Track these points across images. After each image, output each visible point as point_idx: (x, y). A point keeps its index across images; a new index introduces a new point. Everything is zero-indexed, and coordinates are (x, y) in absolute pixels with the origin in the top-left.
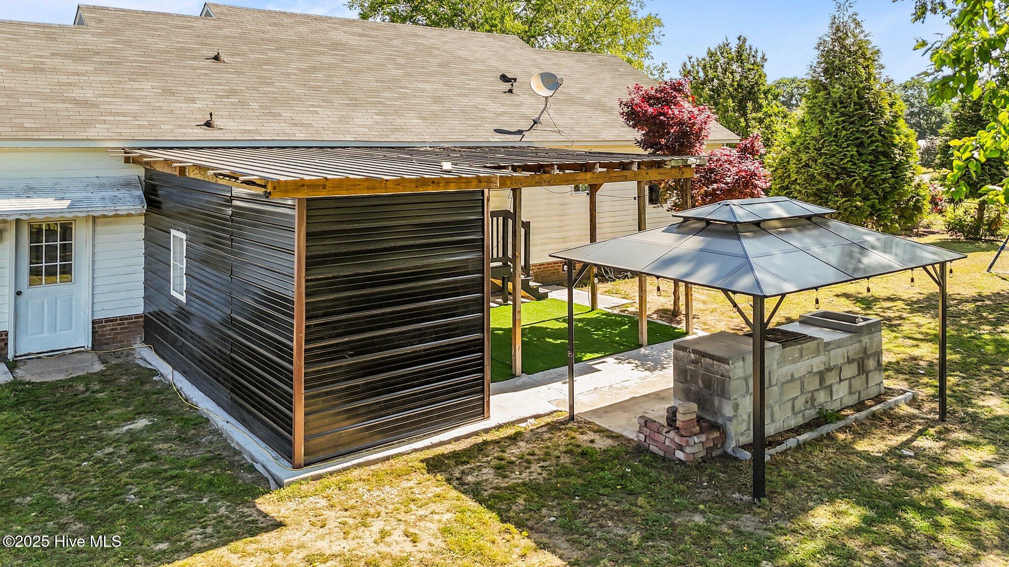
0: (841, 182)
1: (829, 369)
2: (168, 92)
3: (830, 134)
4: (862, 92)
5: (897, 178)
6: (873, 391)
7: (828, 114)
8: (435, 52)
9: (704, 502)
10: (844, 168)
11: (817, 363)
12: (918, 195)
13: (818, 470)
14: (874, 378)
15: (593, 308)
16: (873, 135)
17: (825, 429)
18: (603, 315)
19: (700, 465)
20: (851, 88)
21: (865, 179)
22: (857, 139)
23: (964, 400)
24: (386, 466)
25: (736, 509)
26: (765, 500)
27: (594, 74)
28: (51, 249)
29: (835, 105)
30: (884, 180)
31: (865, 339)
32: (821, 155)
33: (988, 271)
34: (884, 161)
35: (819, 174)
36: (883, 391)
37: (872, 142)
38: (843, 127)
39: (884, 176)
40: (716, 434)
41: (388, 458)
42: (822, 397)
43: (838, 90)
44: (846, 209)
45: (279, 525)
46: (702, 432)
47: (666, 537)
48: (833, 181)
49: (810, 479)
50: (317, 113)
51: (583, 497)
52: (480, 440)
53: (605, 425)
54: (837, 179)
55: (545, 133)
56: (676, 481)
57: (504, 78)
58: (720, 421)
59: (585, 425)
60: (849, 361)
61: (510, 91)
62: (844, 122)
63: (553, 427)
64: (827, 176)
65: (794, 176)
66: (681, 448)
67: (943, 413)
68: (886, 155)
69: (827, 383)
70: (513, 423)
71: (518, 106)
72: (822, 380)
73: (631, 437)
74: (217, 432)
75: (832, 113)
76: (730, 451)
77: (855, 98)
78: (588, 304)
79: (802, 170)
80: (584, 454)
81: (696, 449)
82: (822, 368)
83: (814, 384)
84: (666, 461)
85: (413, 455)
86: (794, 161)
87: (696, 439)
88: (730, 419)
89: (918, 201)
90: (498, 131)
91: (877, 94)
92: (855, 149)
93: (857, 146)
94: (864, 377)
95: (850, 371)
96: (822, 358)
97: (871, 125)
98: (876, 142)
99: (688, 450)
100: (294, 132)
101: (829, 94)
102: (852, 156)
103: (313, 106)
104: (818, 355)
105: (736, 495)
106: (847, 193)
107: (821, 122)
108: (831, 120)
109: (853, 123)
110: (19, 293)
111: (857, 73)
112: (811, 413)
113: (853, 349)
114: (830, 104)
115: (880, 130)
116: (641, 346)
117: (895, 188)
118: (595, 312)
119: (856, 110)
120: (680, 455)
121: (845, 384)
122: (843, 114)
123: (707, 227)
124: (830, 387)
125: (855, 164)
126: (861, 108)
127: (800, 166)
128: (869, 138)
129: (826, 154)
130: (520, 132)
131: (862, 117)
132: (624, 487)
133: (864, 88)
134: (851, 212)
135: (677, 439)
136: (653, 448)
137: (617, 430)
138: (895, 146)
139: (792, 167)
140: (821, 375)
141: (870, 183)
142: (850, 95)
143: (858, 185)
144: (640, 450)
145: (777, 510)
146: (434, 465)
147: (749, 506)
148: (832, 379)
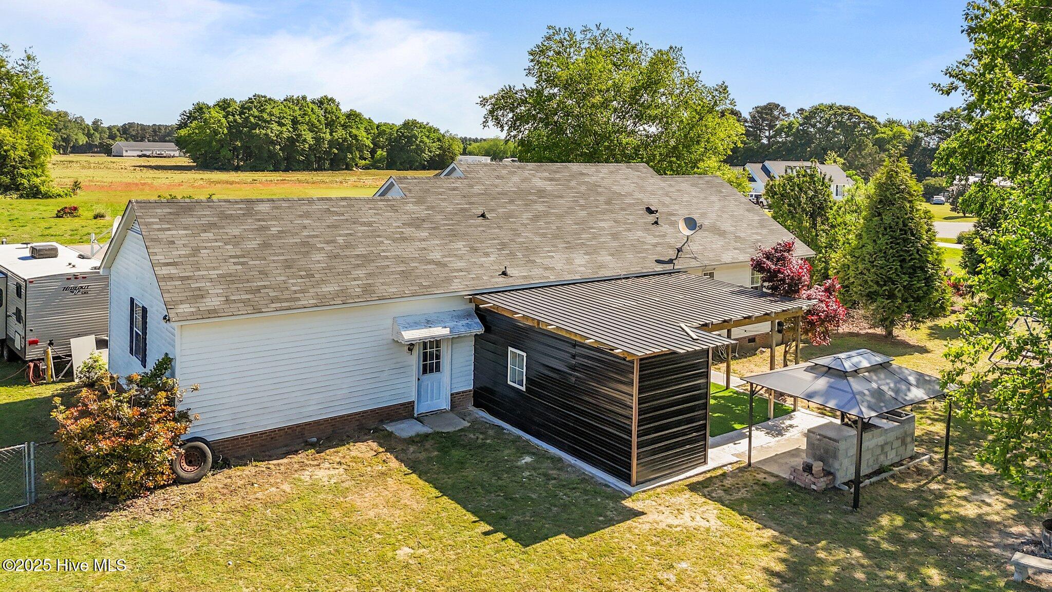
0: (887, 288)
1: (886, 444)
2: (474, 250)
3: (881, 251)
4: (906, 222)
5: (928, 286)
6: (909, 454)
7: (880, 236)
8: (600, 190)
9: (831, 510)
10: (890, 278)
11: (880, 440)
12: (943, 298)
13: (882, 496)
14: (910, 447)
15: (728, 388)
16: (913, 254)
17: (884, 475)
18: (734, 393)
19: (825, 491)
20: (898, 218)
21: (904, 287)
22: (901, 256)
23: (958, 461)
24: (670, 487)
25: (846, 513)
26: (858, 509)
27: (705, 198)
28: (431, 354)
29: (885, 229)
30: (919, 288)
31: (906, 426)
32: (873, 266)
33: (989, 359)
34: (919, 273)
35: (872, 281)
36: (914, 453)
37: (912, 259)
38: (891, 247)
39: (918, 285)
40: (831, 477)
41: (669, 484)
42: (882, 458)
43: (887, 219)
44: (889, 308)
45: (643, 513)
46: (825, 476)
47: (817, 523)
48: (881, 286)
49: (877, 500)
50: (553, 257)
51: (773, 505)
52: (708, 475)
53: (768, 470)
54: (885, 285)
55: (687, 260)
56: (815, 499)
57: (650, 211)
58: (832, 471)
59: (759, 470)
60: (897, 439)
61: (656, 223)
62: (891, 243)
63: (741, 470)
64: (877, 283)
65: (852, 280)
66: (814, 484)
67: (945, 470)
68: (922, 269)
69: (885, 450)
70: (720, 467)
71: (664, 236)
72: (882, 450)
73: (784, 476)
74: (571, 466)
75: (883, 235)
76: (837, 486)
77: (901, 225)
78: (723, 383)
79: (859, 276)
80: (764, 485)
81: (822, 484)
82: (883, 443)
83: (879, 451)
84: (806, 490)
85: (680, 482)
86: (853, 269)
87: (822, 479)
88: (838, 470)
89: (943, 303)
90: (658, 261)
91: (918, 224)
92: (899, 264)
93: (900, 261)
94: (904, 447)
95: (897, 444)
96: (883, 438)
97: (912, 247)
98: (914, 259)
99: (819, 485)
100: (548, 275)
101: (882, 219)
102: (896, 269)
103: (549, 252)
104: (881, 436)
105: (844, 507)
106: (891, 296)
107: (875, 241)
108: (882, 241)
109: (898, 244)
110: (419, 379)
111: (903, 207)
112: (876, 467)
113: (899, 433)
114: (882, 228)
115: (918, 250)
116: (769, 419)
117: (927, 294)
118: (729, 390)
119: (902, 234)
120: (813, 487)
121: (894, 451)
122: (892, 237)
123: (829, 371)
124: (887, 452)
125: (898, 275)
126: (905, 234)
127: (858, 272)
128: (910, 255)
129: (877, 266)
130: (671, 261)
131: (905, 240)
132: (790, 502)
133: (908, 218)
134: (893, 311)
135: (813, 479)
136: (798, 483)
137: (776, 473)
138: (928, 261)
139: (851, 273)
140: (882, 447)
141: (909, 289)
142: (897, 223)
143: (900, 291)
144: (791, 484)
145: (864, 514)
146: (693, 488)
147: (852, 512)
148: (887, 448)
